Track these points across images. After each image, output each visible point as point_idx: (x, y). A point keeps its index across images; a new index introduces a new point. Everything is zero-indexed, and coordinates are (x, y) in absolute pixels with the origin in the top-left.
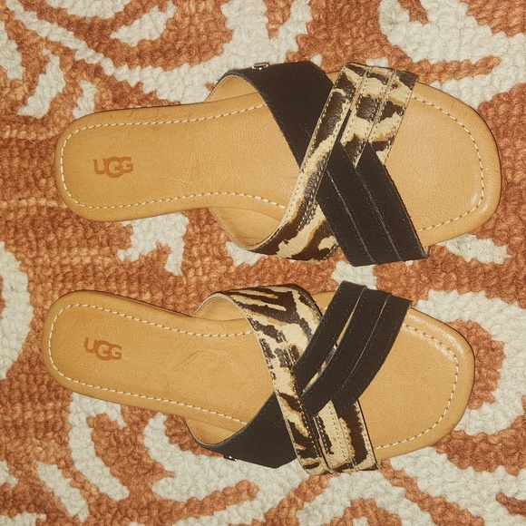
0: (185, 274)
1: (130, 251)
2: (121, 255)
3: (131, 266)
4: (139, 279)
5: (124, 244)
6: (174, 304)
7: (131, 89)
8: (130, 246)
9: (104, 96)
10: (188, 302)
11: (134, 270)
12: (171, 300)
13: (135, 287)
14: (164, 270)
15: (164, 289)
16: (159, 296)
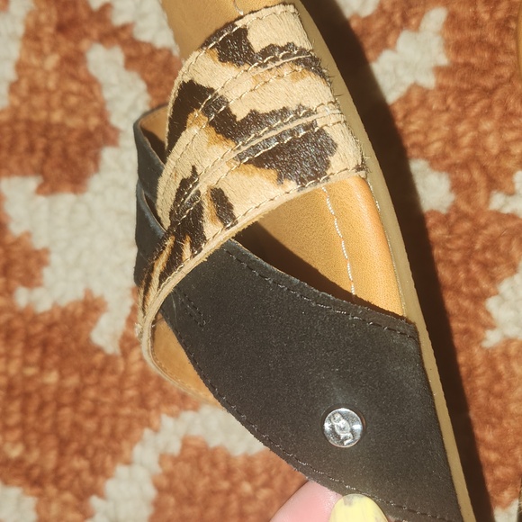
0: (125, 354)
1: (38, 293)
2: (22, 297)
3: (35, 319)
4: (45, 345)
5: (31, 280)
6: (95, 401)
7: (91, 13)
8: (39, 285)
9: (43, 18)
10: (120, 404)
11: (39, 328)
12: (91, 393)
13: (35, 356)
14: (89, 340)
15: (85, 372)
16: (73, 381)
